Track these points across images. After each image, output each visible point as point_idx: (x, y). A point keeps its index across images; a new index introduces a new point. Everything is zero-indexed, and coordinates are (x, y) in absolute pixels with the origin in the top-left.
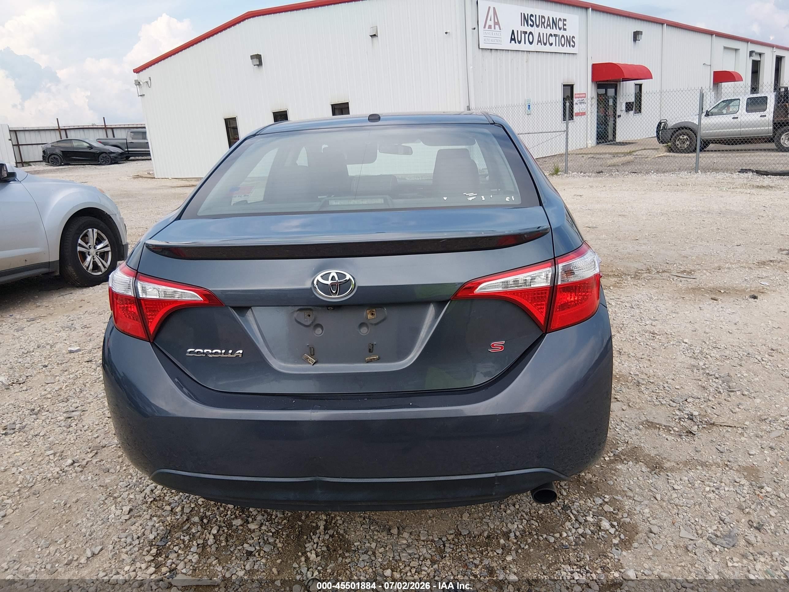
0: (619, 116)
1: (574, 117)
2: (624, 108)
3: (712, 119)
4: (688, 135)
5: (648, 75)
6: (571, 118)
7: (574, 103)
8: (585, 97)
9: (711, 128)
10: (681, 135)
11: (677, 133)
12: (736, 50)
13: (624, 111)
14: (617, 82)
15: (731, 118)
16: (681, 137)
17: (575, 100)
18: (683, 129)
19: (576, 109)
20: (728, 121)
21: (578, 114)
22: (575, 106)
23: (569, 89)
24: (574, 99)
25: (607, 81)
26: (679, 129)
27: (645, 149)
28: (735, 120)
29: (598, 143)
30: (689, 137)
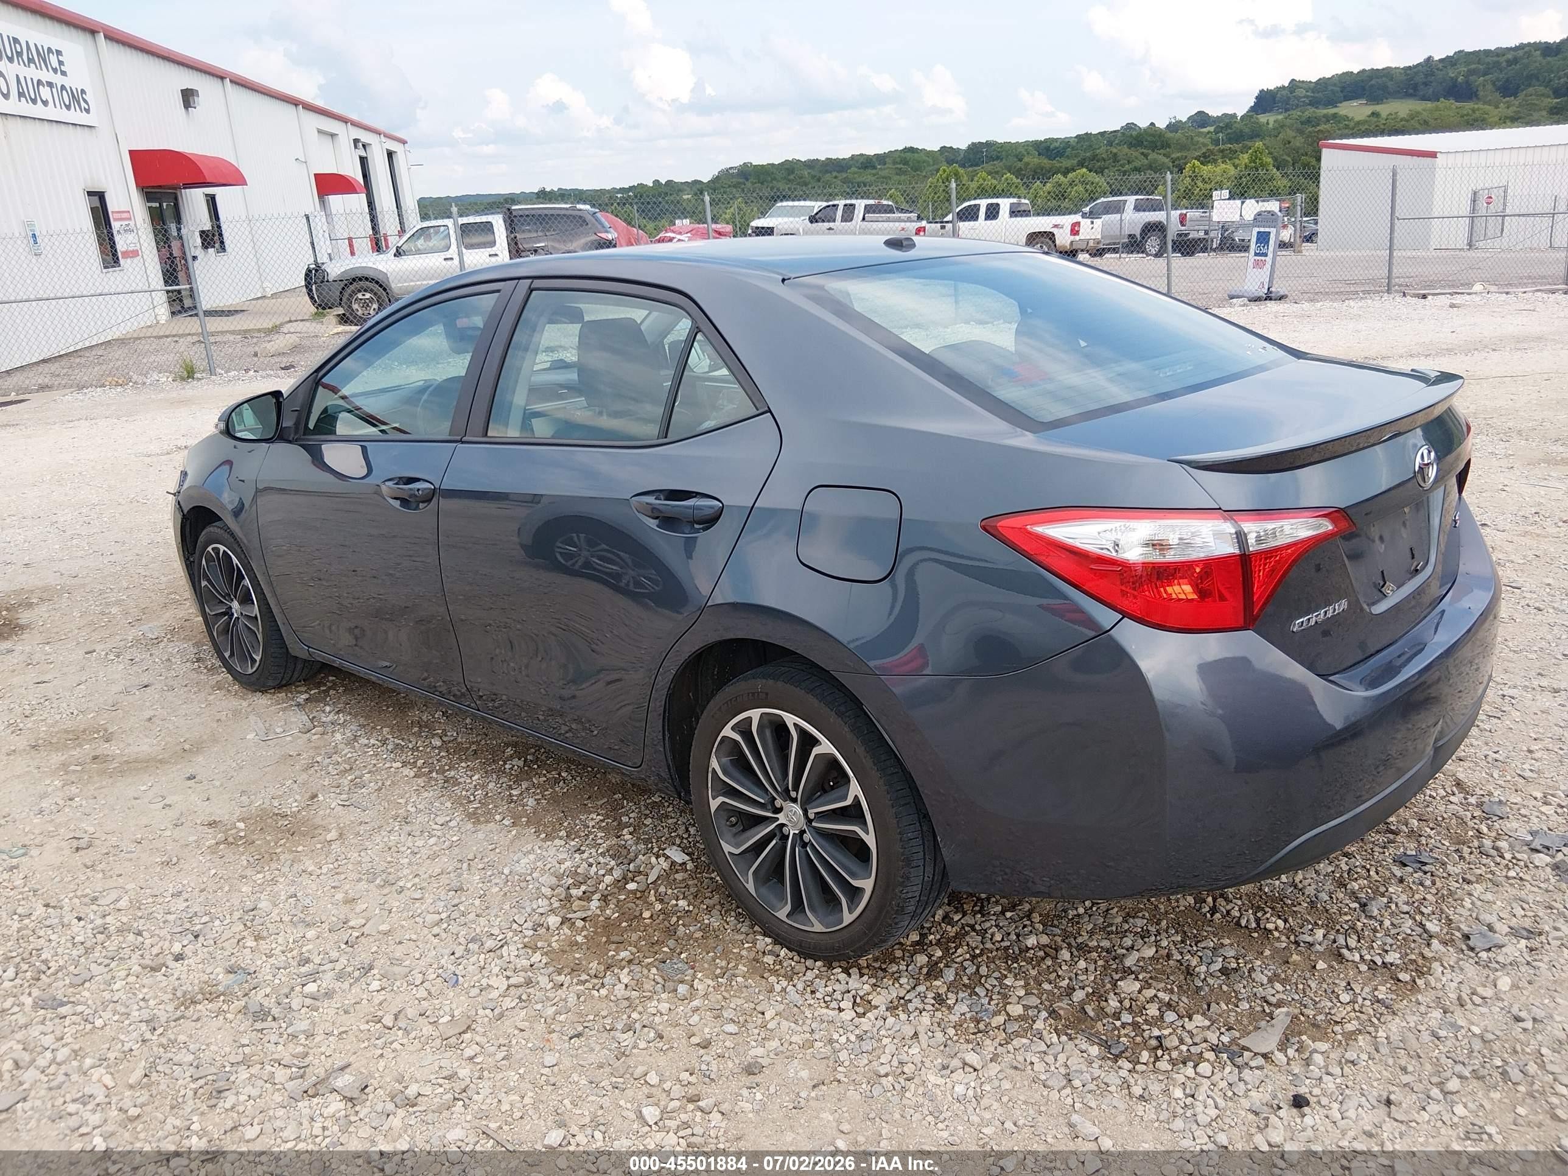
0: (195, 258)
1: (122, 261)
2: (199, 241)
3: (408, 262)
4: (372, 291)
5: (233, 178)
6: (116, 262)
7: (115, 233)
8: (130, 219)
9: (411, 277)
10: (359, 291)
11: (352, 287)
12: (333, 136)
13: (200, 248)
14: (175, 189)
15: (441, 260)
16: (360, 296)
17: (116, 225)
18: (360, 279)
19: (121, 244)
20: (437, 264)
21: (126, 254)
22: (117, 238)
23: (99, 203)
24: (113, 223)
25: (160, 187)
26: (354, 280)
27: (290, 321)
28: (449, 262)
29: (173, 313)
30: (375, 294)
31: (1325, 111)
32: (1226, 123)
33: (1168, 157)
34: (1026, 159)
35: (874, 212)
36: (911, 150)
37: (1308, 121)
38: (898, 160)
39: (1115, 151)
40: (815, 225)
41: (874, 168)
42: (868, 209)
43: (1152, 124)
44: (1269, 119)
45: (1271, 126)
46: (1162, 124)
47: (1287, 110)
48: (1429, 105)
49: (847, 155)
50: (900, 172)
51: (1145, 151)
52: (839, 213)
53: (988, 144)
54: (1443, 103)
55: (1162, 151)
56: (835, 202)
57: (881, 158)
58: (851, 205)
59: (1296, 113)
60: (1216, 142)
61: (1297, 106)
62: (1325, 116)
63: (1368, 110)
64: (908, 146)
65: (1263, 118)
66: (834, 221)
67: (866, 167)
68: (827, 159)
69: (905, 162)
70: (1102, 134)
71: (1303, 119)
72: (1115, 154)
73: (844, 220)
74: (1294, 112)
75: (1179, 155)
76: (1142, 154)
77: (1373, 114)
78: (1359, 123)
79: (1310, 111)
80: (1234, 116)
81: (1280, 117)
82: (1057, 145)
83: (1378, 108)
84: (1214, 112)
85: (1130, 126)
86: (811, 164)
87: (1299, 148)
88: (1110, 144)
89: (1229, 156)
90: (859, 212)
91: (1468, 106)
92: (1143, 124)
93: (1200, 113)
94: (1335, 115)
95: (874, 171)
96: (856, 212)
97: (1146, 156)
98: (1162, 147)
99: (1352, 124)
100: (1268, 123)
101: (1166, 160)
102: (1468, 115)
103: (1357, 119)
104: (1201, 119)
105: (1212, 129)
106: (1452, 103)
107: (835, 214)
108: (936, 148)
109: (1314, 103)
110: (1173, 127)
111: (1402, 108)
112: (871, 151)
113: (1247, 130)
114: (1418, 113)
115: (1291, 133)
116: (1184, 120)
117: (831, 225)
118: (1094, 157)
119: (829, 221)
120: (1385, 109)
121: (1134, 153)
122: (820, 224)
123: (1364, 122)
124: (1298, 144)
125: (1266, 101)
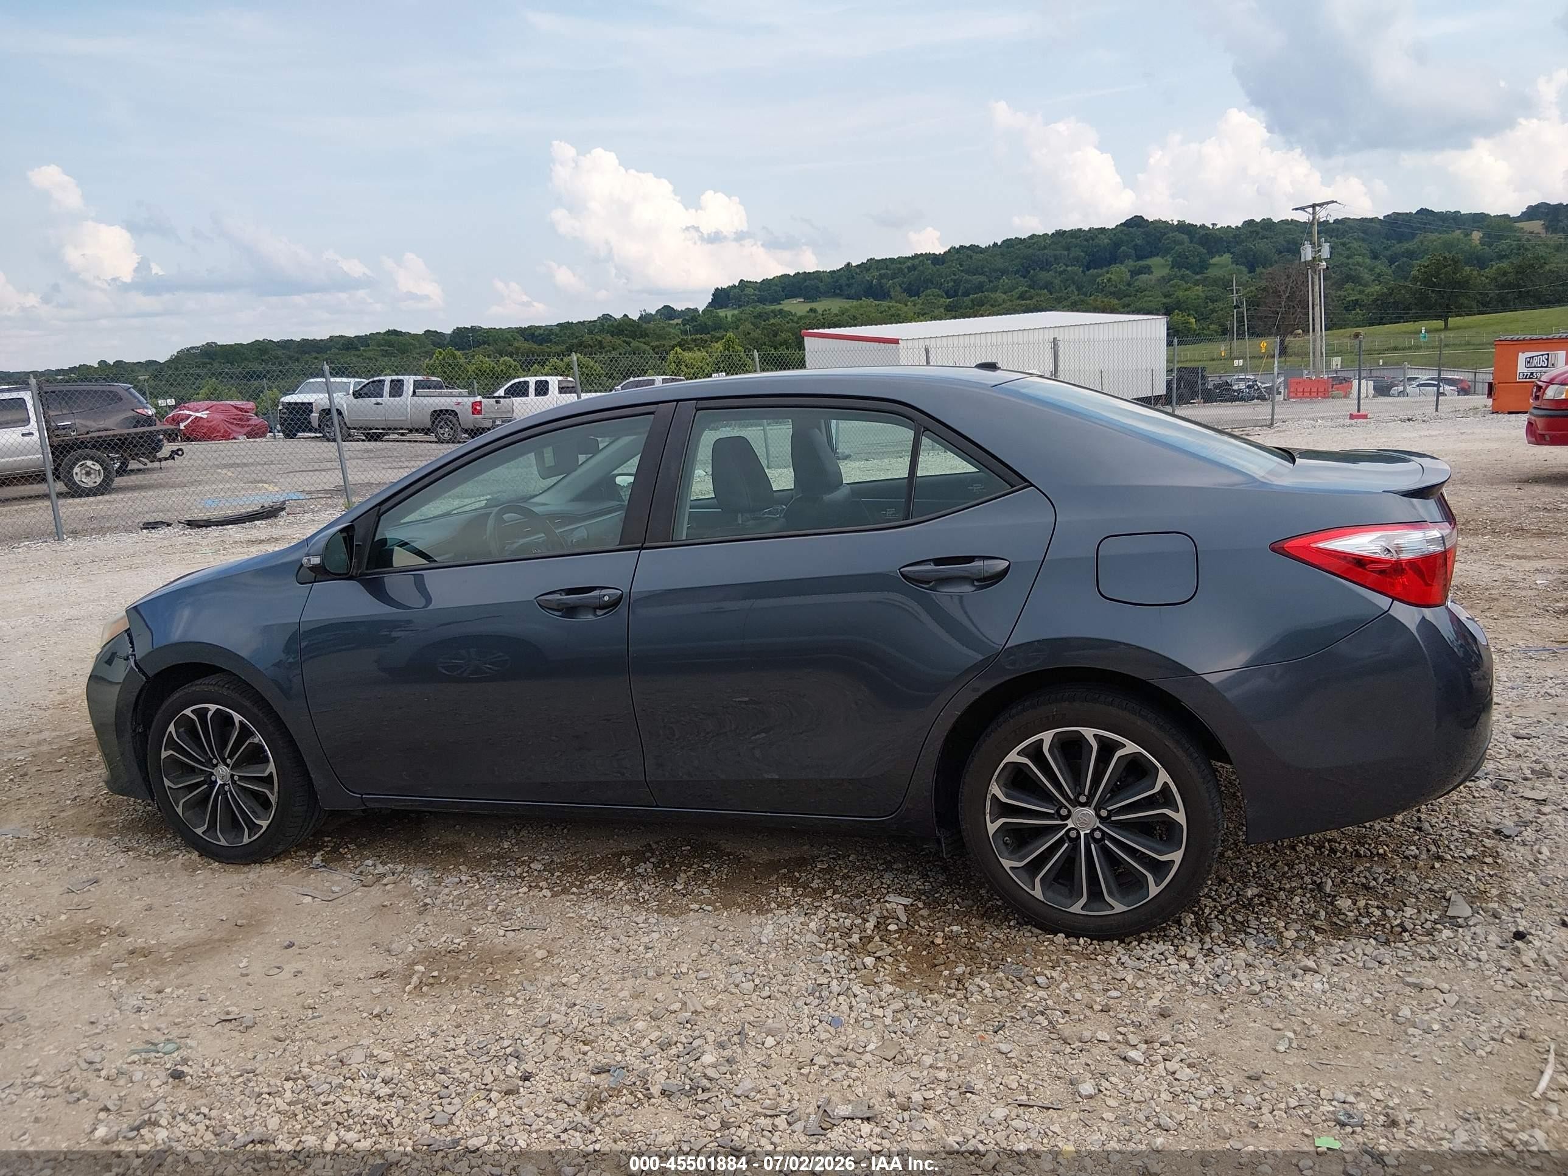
31: (772, 307)
32: (691, 315)
33: (648, 345)
34: (516, 344)
35: (423, 388)
36: (395, 333)
37: (759, 316)
38: (383, 342)
39: (599, 338)
40: (360, 400)
41: (357, 349)
42: (417, 385)
43: (625, 316)
44: (727, 314)
45: (729, 319)
46: (635, 316)
47: (740, 306)
48: (855, 303)
49: (325, 336)
50: (386, 354)
51: (627, 339)
52: (387, 388)
53: (473, 329)
54: (865, 301)
55: (641, 340)
56: (382, 378)
57: (364, 340)
58: (399, 381)
59: (748, 309)
60: (685, 332)
61: (748, 303)
62: (773, 311)
63: (807, 307)
64: (391, 328)
65: (722, 313)
66: (382, 396)
67: (347, 349)
68: (303, 340)
69: (391, 345)
70: (582, 323)
71: (755, 314)
72: (600, 342)
73: (391, 395)
74: (747, 308)
75: (657, 343)
76: (625, 341)
77: (811, 310)
78: (800, 318)
79: (760, 308)
80: (696, 310)
81: (736, 312)
82: (541, 332)
83: (814, 305)
84: (679, 307)
85: (606, 317)
86: (286, 344)
87: (758, 339)
88: (590, 332)
89: (702, 345)
90: (408, 387)
91: (885, 304)
92: (618, 315)
93: (666, 307)
94: (781, 311)
95: (358, 353)
96: (405, 388)
97: (628, 344)
98: (641, 336)
99: (795, 319)
100: (726, 317)
101: (648, 348)
102: (885, 311)
103: (799, 314)
104: (668, 312)
105: (679, 321)
106: (871, 301)
107: (382, 390)
108: (421, 332)
109: (762, 300)
110: (645, 318)
111: (833, 305)
112: (351, 333)
113: (710, 323)
114: (847, 310)
115: (748, 326)
116: (654, 312)
117: (379, 400)
118: (581, 344)
119: (376, 397)
120: (821, 306)
121: (617, 341)
122: (367, 400)
123: (805, 317)
124: (756, 335)
125: (721, 297)
